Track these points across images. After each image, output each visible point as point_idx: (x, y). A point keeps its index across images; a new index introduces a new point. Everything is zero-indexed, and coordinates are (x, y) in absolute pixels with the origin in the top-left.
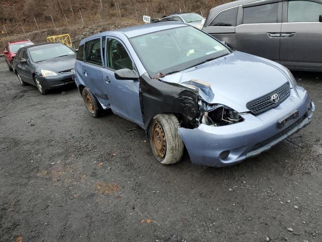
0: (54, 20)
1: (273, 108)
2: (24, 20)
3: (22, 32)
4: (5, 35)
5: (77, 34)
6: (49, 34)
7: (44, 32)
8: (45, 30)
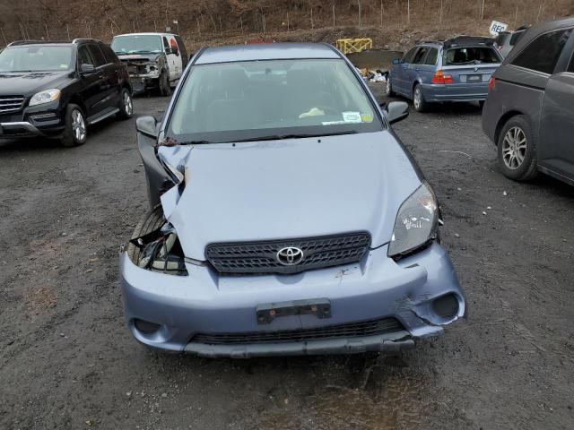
0: (363, 12)
1: (277, 274)
2: (320, 7)
3: (310, 26)
4: (285, 29)
5: (389, 40)
6: (346, 35)
7: (339, 30)
8: (342, 27)
